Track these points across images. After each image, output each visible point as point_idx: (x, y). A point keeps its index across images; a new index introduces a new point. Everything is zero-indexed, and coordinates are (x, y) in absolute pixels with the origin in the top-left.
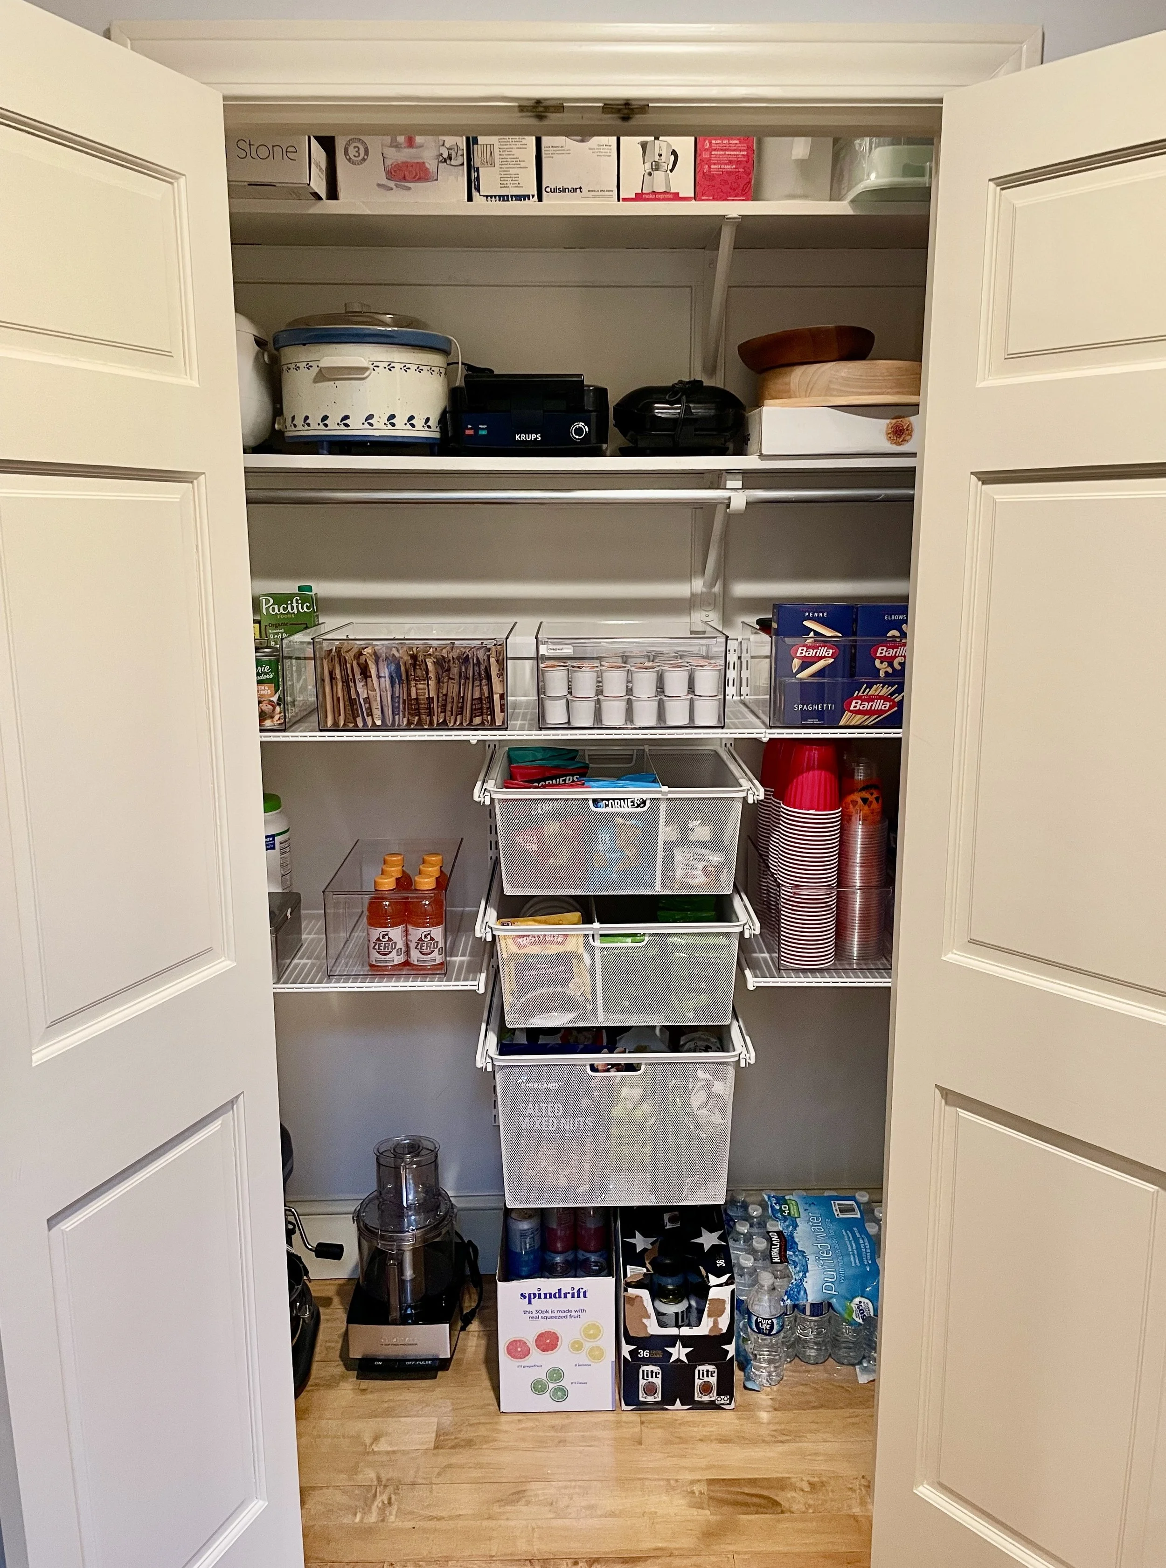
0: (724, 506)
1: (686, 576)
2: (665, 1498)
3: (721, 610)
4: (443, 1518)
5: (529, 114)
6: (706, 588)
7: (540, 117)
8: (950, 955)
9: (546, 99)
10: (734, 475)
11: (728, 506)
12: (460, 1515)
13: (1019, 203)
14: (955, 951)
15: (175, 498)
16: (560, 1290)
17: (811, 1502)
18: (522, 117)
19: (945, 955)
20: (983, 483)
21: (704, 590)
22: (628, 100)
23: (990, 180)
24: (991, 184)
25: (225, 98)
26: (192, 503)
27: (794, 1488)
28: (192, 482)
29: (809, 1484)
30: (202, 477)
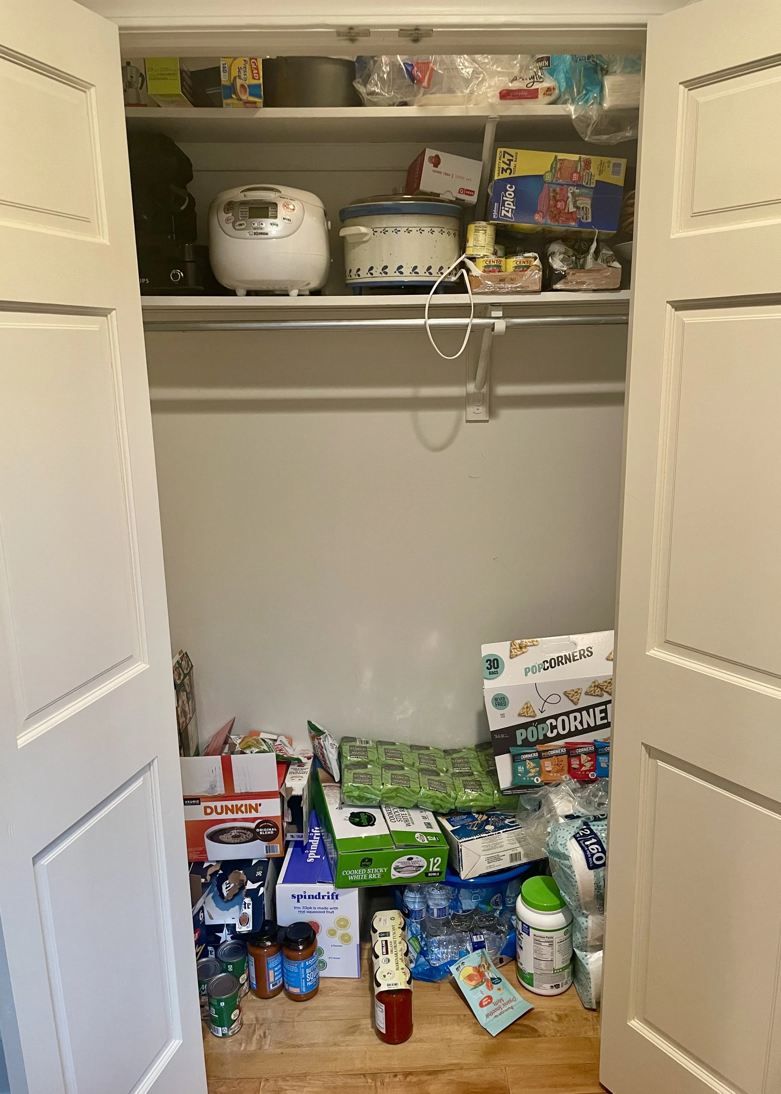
0: (490, 330)
1: (462, 382)
2: (457, 1028)
3: (488, 406)
4: (303, 1046)
5: (345, 38)
6: (476, 389)
7: (353, 40)
8: (652, 651)
9: (358, 26)
10: (497, 307)
11: (493, 329)
12: (314, 1043)
13: (701, 100)
14: (655, 648)
15: (96, 328)
16: (319, 893)
17: (558, 1029)
18: (339, 40)
19: (648, 651)
20: (676, 310)
21: (476, 391)
22: (417, 26)
23: (680, 83)
24: (681, 86)
25: (120, 28)
26: (107, 331)
27: (547, 1020)
28: (106, 316)
29: (557, 1015)
30: (114, 313)
